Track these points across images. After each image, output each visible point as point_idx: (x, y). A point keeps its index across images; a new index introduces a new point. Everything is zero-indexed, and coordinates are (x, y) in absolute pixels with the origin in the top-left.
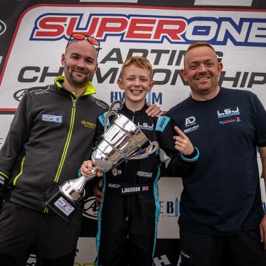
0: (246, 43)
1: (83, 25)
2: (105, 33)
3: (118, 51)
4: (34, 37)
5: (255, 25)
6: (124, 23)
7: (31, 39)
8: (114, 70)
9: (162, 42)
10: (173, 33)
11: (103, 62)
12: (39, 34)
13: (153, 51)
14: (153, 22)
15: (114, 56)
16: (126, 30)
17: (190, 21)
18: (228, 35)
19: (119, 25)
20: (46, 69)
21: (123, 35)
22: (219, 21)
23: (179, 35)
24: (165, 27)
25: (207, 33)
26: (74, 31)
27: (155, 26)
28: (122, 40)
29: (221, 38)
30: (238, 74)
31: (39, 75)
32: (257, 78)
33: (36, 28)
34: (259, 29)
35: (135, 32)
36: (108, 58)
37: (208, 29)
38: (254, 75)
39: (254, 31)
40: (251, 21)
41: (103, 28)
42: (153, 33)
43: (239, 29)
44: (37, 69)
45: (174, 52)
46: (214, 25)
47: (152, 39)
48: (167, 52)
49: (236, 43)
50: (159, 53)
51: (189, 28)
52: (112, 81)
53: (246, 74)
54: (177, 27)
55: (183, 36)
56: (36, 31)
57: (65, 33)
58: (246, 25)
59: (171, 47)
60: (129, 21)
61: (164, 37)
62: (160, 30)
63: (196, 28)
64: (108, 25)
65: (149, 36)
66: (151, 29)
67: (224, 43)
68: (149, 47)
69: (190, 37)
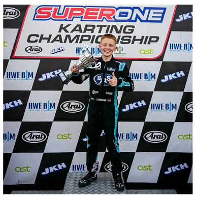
0: (147, 21)
1: (61, 12)
2: (73, 16)
3: (79, 26)
4: (35, 18)
5: (152, 11)
6: (83, 11)
7: (34, 19)
8: (78, 36)
9: (102, 21)
10: (108, 16)
11: (72, 32)
12: (38, 17)
13: (98, 26)
14: (98, 10)
15: (78, 28)
16: (84, 15)
17: (117, 9)
18: (137, 16)
19: (80, 12)
20: (42, 35)
21: (82, 17)
22: (133, 9)
23: (112, 17)
24: (104, 12)
25: (126, 16)
26: (56, 15)
27: (99, 12)
28: (81, 20)
29: (133, 18)
30: (143, 37)
31: (38, 39)
32: (153, 39)
33: (36, 13)
34: (154, 13)
35: (89, 16)
36: (74, 30)
37: (127, 13)
38: (151, 37)
39: (151, 14)
40: (150, 9)
41: (71, 14)
42: (98, 16)
43: (143, 13)
44: (37, 36)
45: (109, 26)
46: (130, 11)
47: (97, 19)
48: (105, 26)
49: (142, 21)
50: (101, 27)
51: (117, 13)
52: (77, 42)
53: (147, 37)
54: (111, 12)
55: (114, 17)
56: (36, 15)
57: (51, 16)
58: (147, 11)
59: (107, 24)
60: (85, 10)
61: (104, 18)
62: (102, 14)
63: (121, 13)
64: (74, 12)
65: (96, 18)
66: (97, 14)
67: (135, 21)
68: (96, 24)
69: (117, 18)
